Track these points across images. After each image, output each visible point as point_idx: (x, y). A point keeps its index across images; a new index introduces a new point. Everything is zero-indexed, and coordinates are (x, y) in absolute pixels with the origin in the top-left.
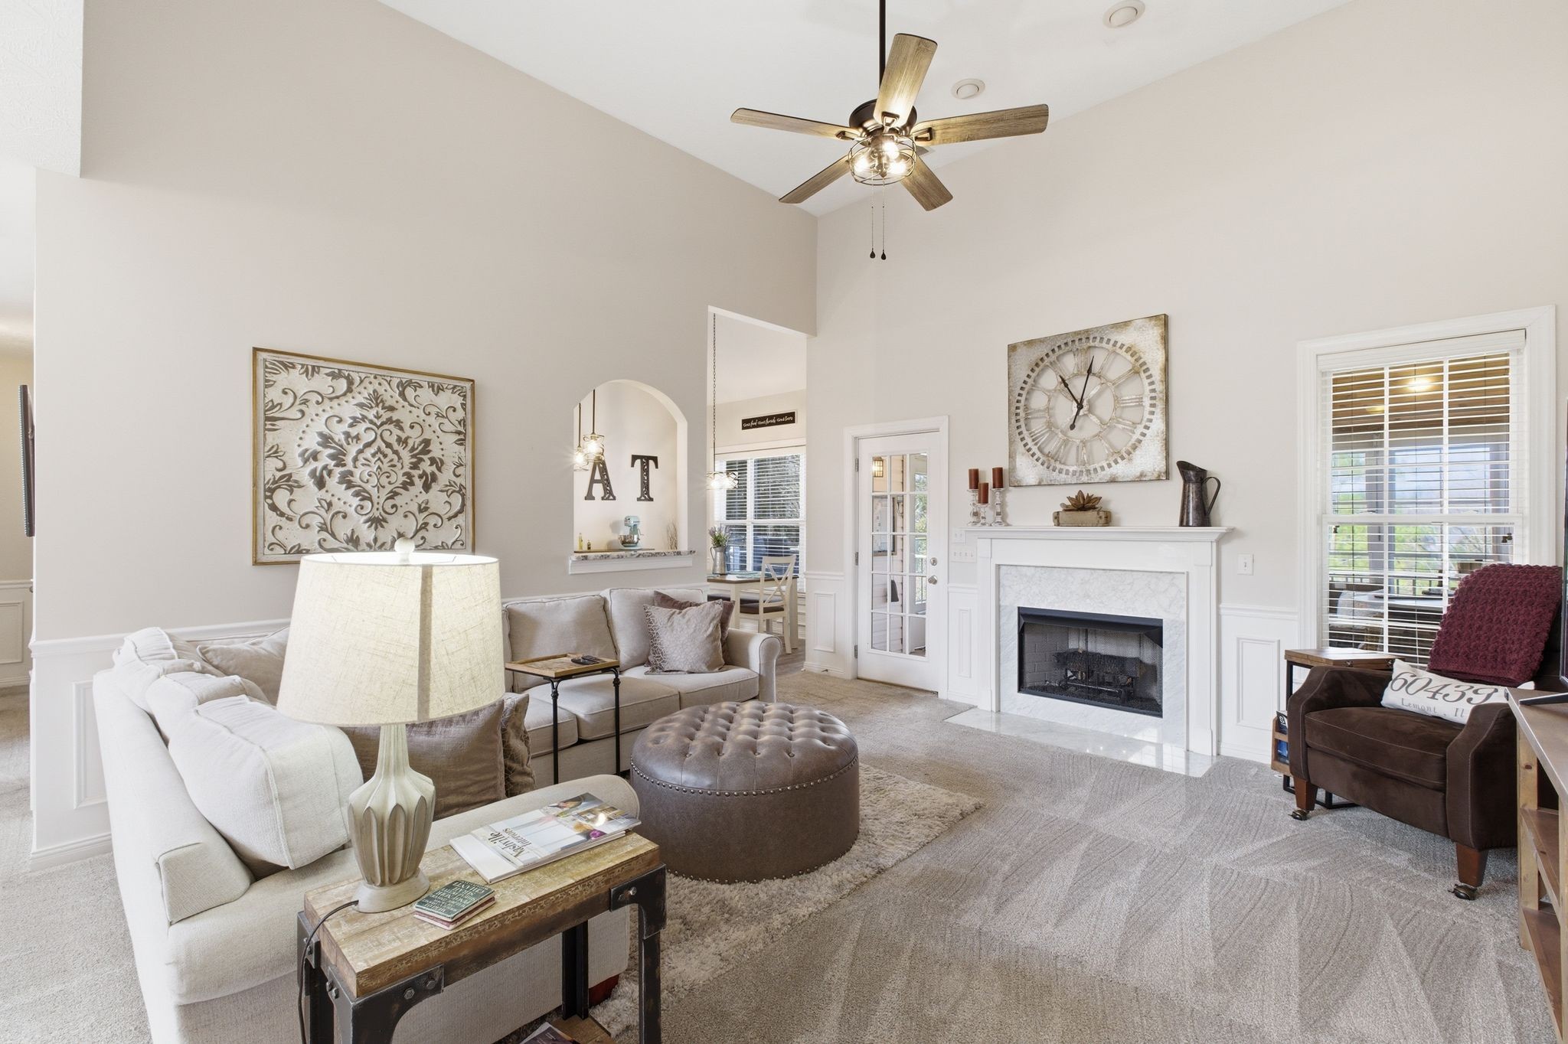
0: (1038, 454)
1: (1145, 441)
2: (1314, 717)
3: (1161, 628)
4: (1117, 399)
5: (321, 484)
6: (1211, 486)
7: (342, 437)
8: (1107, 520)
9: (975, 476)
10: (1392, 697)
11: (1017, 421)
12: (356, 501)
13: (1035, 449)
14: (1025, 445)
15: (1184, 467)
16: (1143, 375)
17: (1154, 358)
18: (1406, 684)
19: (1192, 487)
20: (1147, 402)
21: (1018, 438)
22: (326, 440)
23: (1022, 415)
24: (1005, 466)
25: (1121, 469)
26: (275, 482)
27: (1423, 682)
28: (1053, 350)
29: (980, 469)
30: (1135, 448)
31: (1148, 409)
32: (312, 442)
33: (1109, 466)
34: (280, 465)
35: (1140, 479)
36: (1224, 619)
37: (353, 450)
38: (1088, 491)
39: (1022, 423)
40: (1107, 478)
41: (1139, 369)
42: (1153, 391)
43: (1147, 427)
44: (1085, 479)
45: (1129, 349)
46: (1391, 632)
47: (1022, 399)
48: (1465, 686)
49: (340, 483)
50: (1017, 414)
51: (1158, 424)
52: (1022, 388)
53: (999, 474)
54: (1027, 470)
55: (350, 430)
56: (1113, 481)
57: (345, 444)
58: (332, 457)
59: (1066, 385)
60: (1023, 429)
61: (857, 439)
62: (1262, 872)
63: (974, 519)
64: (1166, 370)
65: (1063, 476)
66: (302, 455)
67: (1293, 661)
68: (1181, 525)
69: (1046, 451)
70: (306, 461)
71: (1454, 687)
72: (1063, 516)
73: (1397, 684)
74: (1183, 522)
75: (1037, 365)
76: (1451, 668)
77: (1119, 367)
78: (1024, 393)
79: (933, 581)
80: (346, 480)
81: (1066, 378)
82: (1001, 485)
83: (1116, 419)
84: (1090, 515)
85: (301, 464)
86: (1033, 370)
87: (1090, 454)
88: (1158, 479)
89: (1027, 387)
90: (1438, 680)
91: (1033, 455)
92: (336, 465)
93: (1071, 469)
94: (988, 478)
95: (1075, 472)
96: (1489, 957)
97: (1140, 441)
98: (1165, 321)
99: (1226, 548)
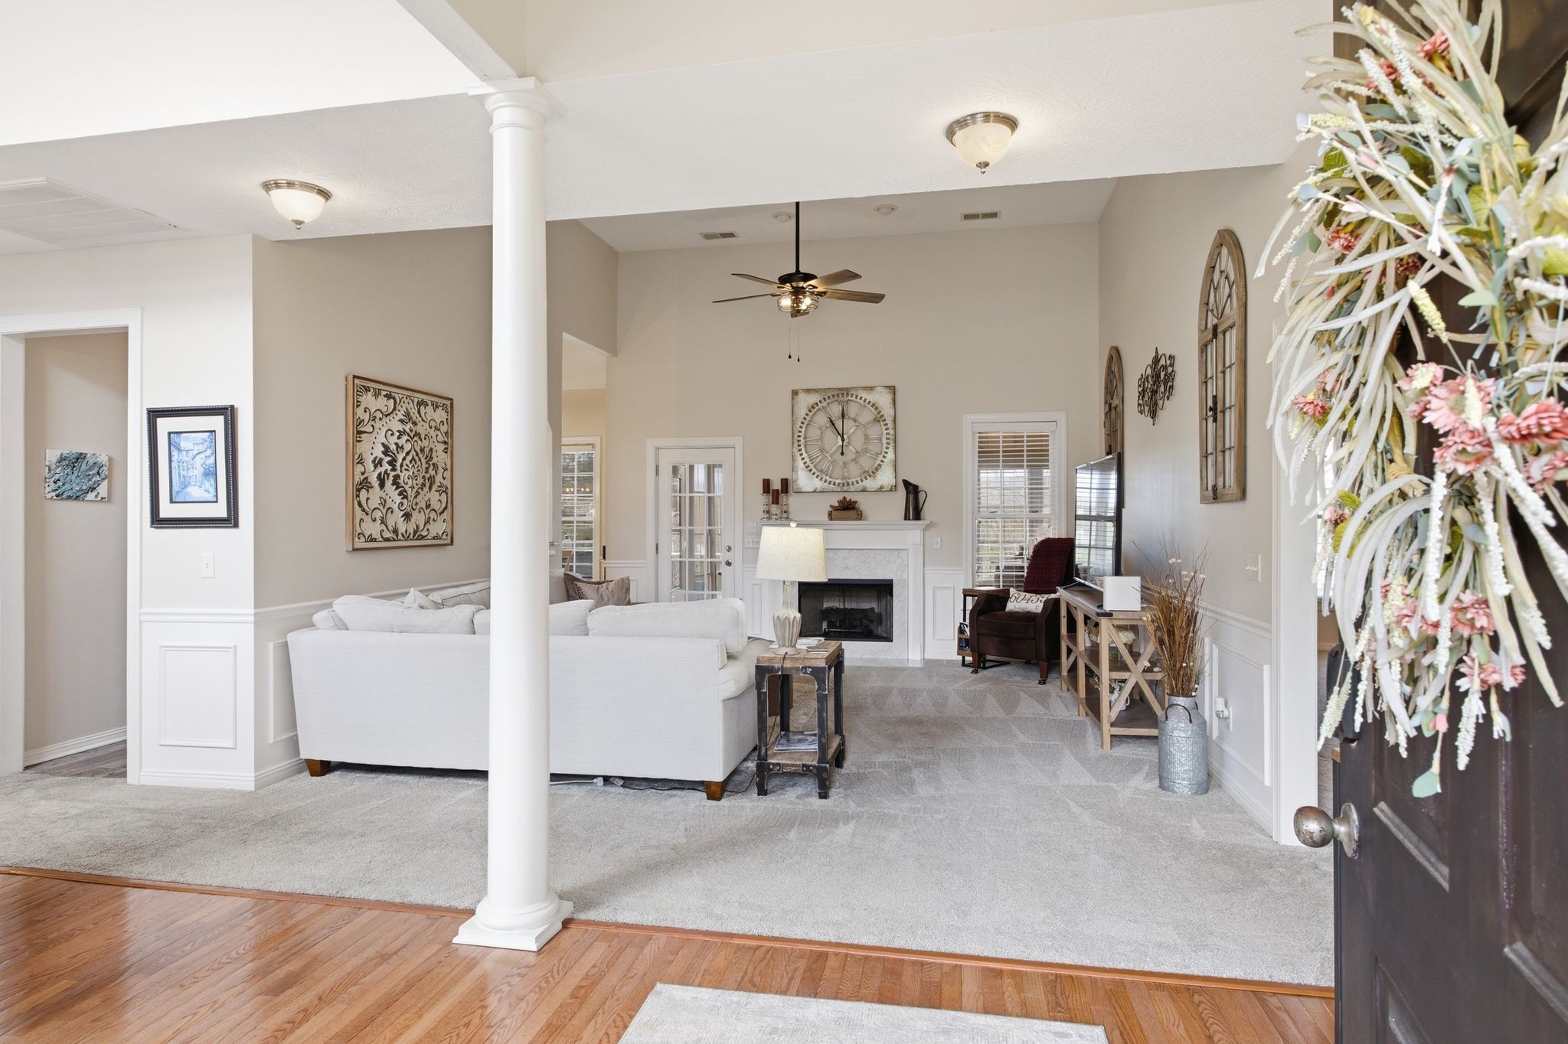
0: (814, 470)
1: (884, 466)
2: (982, 618)
3: (892, 585)
4: (866, 437)
5: (382, 485)
6: (922, 496)
7: (395, 447)
8: (860, 516)
9: (767, 483)
10: (1011, 606)
11: (799, 446)
12: (398, 499)
13: (812, 466)
14: (805, 463)
15: (906, 483)
16: (882, 423)
17: (887, 411)
18: (1016, 599)
19: (911, 497)
20: (884, 441)
21: (799, 458)
22: (387, 451)
23: (803, 441)
24: (789, 477)
25: (871, 484)
26: (361, 484)
27: (1022, 597)
28: (825, 399)
29: (771, 479)
30: (877, 469)
31: (885, 445)
32: (378, 451)
33: (862, 481)
34: (363, 470)
35: (881, 489)
36: (926, 576)
37: (400, 457)
38: (849, 496)
39: (802, 447)
40: (860, 488)
41: (879, 419)
42: (888, 434)
43: (884, 457)
44: (846, 488)
45: (873, 405)
46: (1004, 576)
47: (803, 430)
48: (1038, 596)
49: (393, 484)
50: (799, 441)
51: (890, 455)
52: (803, 423)
53: (785, 483)
54: (805, 481)
55: (398, 441)
56: (864, 490)
57: (395, 452)
58: (390, 463)
59: (833, 424)
60: (803, 451)
61: (658, 449)
62: (972, 688)
63: (766, 516)
64: (895, 421)
65: (832, 486)
66: (373, 462)
67: (967, 593)
68: (905, 519)
69: (819, 467)
70: (376, 467)
71: (1034, 597)
72: (834, 513)
73: (1012, 600)
74: (907, 518)
75: (813, 407)
76: (1032, 589)
77: (867, 416)
78: (804, 426)
79: (729, 564)
80: (395, 483)
81: (833, 419)
82: (787, 492)
83: (865, 450)
84: (852, 513)
85: (372, 468)
86: (810, 411)
87: (848, 472)
88: (891, 490)
89: (806, 422)
90: (1028, 595)
91: (810, 471)
92: (392, 470)
93: (837, 482)
94: (776, 485)
95: (839, 484)
96: (1054, 694)
97: (880, 465)
98: (893, 389)
99: (928, 533)
